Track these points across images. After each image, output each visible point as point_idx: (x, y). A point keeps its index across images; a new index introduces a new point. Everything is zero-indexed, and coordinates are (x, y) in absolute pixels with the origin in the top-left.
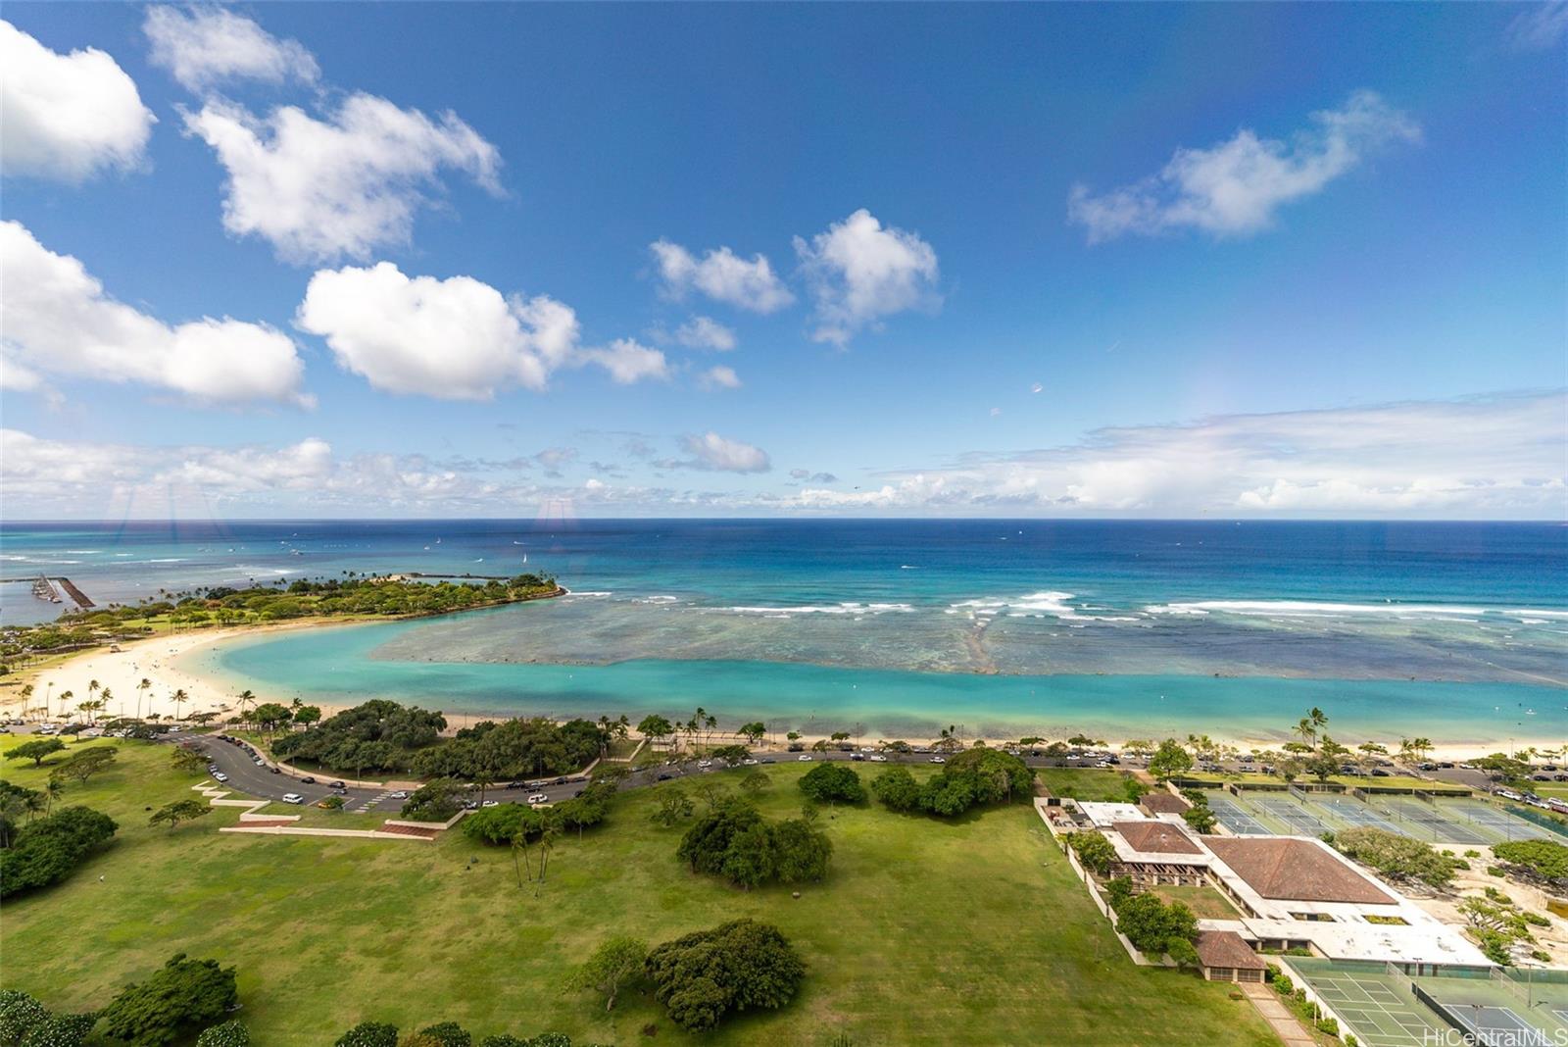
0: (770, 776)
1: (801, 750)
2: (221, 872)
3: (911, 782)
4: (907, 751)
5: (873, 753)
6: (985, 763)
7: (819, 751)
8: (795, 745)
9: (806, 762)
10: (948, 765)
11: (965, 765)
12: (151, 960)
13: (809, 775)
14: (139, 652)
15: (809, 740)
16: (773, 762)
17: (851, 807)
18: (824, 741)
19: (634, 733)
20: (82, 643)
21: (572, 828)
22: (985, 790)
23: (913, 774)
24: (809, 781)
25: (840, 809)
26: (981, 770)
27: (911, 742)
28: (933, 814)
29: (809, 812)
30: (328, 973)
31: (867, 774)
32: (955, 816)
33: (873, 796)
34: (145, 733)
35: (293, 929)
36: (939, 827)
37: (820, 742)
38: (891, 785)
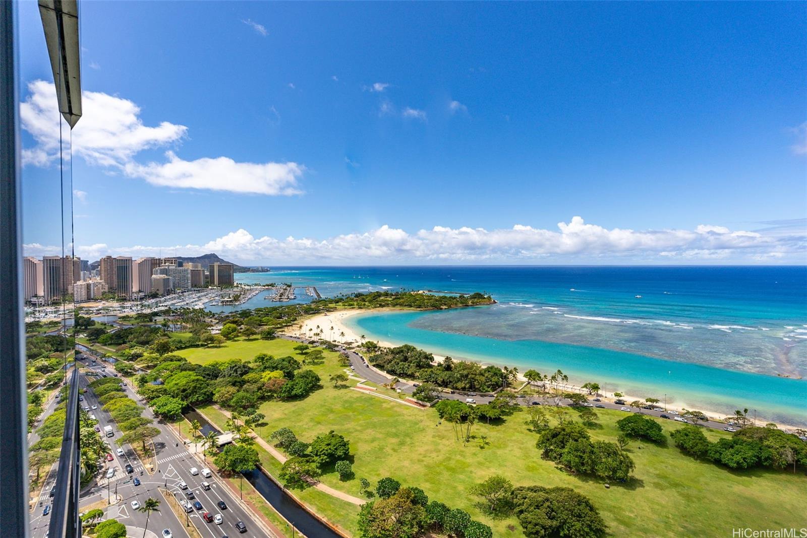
0: (599, 415)
1: (623, 404)
2: (349, 405)
3: (703, 439)
4: (704, 419)
5: (677, 415)
6: (771, 439)
7: (635, 407)
8: (619, 400)
9: (625, 412)
10: (737, 434)
11: (751, 437)
12: (324, 431)
13: (625, 419)
14: (333, 316)
15: (629, 399)
16: (604, 408)
17: (653, 444)
18: (639, 402)
19: (521, 377)
20: (316, 312)
21: (483, 418)
22: (768, 457)
23: (706, 433)
24: (625, 423)
25: (646, 445)
26: (766, 443)
27: (708, 414)
28: (718, 463)
29: (621, 441)
30: (379, 454)
31: (668, 428)
32: (739, 470)
33: (670, 441)
34: (331, 347)
35: (370, 433)
36: (724, 473)
37: (636, 401)
38: (685, 437)
